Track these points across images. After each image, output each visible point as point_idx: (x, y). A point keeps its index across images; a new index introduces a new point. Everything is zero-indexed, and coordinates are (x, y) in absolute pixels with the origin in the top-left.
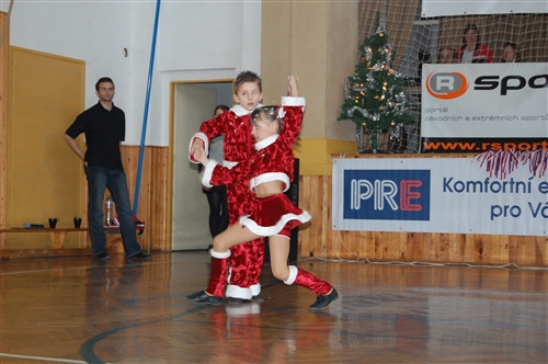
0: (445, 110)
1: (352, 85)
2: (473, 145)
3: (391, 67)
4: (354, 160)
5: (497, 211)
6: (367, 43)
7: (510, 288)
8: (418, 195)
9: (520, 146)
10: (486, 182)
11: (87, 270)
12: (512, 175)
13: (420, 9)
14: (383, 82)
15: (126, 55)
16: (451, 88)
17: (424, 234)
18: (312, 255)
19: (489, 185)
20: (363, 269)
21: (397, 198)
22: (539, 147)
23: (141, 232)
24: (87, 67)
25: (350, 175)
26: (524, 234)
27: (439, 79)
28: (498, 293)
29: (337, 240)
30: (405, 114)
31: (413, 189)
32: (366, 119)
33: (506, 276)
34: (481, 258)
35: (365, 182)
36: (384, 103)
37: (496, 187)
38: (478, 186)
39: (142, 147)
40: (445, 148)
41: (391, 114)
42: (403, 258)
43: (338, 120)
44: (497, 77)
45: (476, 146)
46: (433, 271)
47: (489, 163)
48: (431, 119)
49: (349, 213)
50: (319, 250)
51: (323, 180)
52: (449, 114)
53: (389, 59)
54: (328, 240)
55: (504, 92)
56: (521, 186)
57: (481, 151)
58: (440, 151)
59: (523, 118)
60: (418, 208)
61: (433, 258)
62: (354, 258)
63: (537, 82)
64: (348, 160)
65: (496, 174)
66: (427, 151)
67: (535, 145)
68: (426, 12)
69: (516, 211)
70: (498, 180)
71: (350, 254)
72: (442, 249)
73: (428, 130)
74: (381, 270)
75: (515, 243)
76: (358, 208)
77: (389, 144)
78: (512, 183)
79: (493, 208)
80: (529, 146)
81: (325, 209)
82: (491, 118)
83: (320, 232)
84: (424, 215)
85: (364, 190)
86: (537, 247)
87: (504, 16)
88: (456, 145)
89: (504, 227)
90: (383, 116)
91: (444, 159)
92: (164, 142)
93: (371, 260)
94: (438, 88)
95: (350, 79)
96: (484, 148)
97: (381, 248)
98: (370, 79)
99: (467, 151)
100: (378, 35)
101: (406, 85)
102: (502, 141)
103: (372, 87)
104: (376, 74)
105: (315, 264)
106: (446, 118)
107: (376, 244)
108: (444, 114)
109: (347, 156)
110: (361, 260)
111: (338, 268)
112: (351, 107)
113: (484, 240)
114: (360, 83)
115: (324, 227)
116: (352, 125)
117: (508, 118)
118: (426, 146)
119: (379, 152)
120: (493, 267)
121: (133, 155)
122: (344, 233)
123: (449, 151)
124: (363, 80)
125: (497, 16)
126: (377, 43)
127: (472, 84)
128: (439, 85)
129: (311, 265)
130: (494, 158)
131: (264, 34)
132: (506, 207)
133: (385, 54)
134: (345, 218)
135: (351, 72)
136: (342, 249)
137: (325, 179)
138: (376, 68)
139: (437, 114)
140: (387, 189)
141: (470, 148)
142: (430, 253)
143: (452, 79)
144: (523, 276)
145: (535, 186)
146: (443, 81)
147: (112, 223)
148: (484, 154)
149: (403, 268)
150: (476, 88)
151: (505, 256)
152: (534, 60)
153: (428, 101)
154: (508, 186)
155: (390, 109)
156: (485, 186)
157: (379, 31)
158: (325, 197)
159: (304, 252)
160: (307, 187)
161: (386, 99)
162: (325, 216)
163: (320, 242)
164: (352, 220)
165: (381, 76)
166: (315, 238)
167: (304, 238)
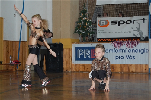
0: (103, 30)
1: (77, 24)
2: (111, 40)
3: (88, 19)
4: (78, 44)
5: (117, 58)
6: (82, 12)
7: (121, 79)
9: (123, 40)
10: (114, 50)
11: (5, 76)
12: (121, 48)
13: (96, 3)
14: (86, 23)
15: (15, 16)
16: (105, 24)
18: (67, 70)
19: (115, 51)
20: (81, 74)
21: (90, 55)
22: (129, 40)
23: (20, 65)
24: (4, 19)
25: (77, 48)
26: (125, 64)
27: (101, 22)
28: (118, 80)
29: (74, 67)
30: (92, 32)
31: (94, 52)
32: (81, 33)
33: (120, 75)
34: (113, 70)
35: (81, 50)
37: (117, 51)
38: (112, 51)
39: (20, 41)
40: (103, 41)
41: (88, 32)
43: (74, 33)
44: (117, 21)
45: (112, 40)
47: (115, 44)
48: (99, 33)
50: (69, 69)
51: (70, 50)
52: (104, 31)
53: (87, 16)
54: (71, 66)
55: (119, 25)
56: (124, 51)
57: (113, 41)
59: (124, 32)
62: (79, 71)
63: (128, 22)
64: (77, 44)
65: (117, 47)
66: (98, 42)
67: (128, 39)
68: (98, 3)
69: (122, 58)
70: (117, 49)
71: (77, 70)
73: (99, 36)
74: (86, 74)
75: (122, 66)
76: (79, 57)
77: (88, 40)
78: (121, 50)
79: (116, 57)
80: (126, 40)
81: (70, 58)
82: (116, 32)
83: (69, 64)
85: (81, 52)
86: (128, 67)
87: (119, 4)
88: (106, 40)
89: (119, 62)
90: (86, 32)
92: (26, 40)
93: (83, 72)
94: (101, 24)
95: (77, 22)
96: (114, 40)
97: (86, 68)
98: (82, 22)
99: (109, 41)
100: (84, 10)
101: (92, 23)
102: (119, 38)
103: (83, 24)
105: (68, 74)
106: (104, 32)
107: (85, 67)
108: (103, 31)
109: (76, 43)
110: (80, 72)
111: (74, 74)
112: (77, 30)
113: (114, 65)
114: (79, 23)
115: (70, 63)
116: (78, 35)
117: (120, 32)
118: (98, 40)
119: (85, 42)
120: (117, 73)
121: (17, 44)
122: (76, 64)
123: (104, 41)
124: (81, 23)
125: (117, 4)
127: (110, 23)
128: (101, 23)
129: (67, 73)
130: (116, 43)
131: (53, 10)
132: (120, 57)
133: (87, 15)
134: (76, 60)
135: (77, 20)
136: (75, 69)
137: (70, 49)
138: (84, 19)
139: (101, 31)
140: (87, 52)
141: (110, 40)
143: (105, 22)
144: (125, 75)
145: (127, 51)
146: (102, 22)
147: (12, 63)
148: (113, 42)
150: (111, 24)
152: (126, 16)
153: (98, 28)
154: (120, 51)
155: (88, 30)
156: (114, 51)
157: (85, 9)
158: (70, 55)
159: (65, 70)
160: (66, 52)
161: (87, 27)
162: (70, 60)
163: (69, 67)
164: (78, 61)
165: (85, 21)
166: (68, 66)
167: (65, 66)
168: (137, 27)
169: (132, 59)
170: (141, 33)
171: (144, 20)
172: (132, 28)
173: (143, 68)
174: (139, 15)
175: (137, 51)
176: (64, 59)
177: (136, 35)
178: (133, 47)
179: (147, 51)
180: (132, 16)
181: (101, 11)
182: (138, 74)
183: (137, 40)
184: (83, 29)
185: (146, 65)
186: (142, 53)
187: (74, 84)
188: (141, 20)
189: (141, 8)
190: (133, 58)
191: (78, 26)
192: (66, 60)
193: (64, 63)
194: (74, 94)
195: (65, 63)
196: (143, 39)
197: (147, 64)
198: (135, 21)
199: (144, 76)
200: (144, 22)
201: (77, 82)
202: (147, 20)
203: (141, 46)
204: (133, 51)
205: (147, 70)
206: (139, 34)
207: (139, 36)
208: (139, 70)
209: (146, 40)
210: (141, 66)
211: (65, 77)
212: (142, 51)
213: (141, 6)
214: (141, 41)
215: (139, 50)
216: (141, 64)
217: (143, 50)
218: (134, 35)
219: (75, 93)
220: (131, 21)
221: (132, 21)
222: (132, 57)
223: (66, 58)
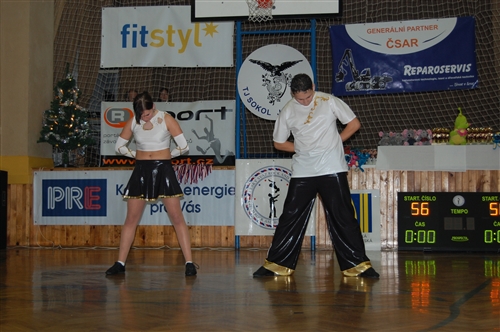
1: (48, 116)
3: (78, 103)
4: (50, 172)
5: (155, 208)
6: (60, 85)
7: (165, 264)
8: (98, 198)
13: (99, 62)
14: (71, 114)
16: (122, 119)
17: (103, 226)
18: (18, 244)
20: (58, 254)
21: (82, 200)
22: (186, 162)
25: (46, 184)
27: (114, 113)
28: (157, 267)
29: (37, 233)
30: (88, 139)
31: (94, 193)
32: (58, 142)
33: (162, 255)
34: (144, 242)
35: (59, 189)
36: (72, 129)
40: (119, 163)
41: (77, 139)
42: (87, 245)
43: (38, 142)
46: (109, 253)
48: (108, 142)
49: (46, 212)
50: (24, 240)
53: (76, 97)
54: (31, 232)
58: (115, 166)
60: (98, 207)
61: (109, 244)
62: (51, 245)
63: (183, 116)
64: (45, 172)
66: (106, 166)
67: (182, 161)
68: (105, 62)
71: (47, 243)
72: (116, 237)
73: (105, 151)
74: (71, 254)
75: (168, 231)
76: (53, 208)
79: (152, 206)
80: (178, 162)
81: (28, 209)
83: (24, 227)
84: (102, 212)
85: (57, 194)
87: (160, 68)
88: (126, 160)
89: (160, 220)
90: (71, 140)
91: (117, 172)
93: (63, 247)
94: (113, 119)
95: (47, 112)
97: (71, 237)
98: (62, 112)
100: (68, 80)
101: (89, 117)
103: (63, 118)
104: (65, 108)
105: (21, 252)
107: (67, 234)
109: (45, 170)
110: (55, 246)
111: (38, 253)
112: (47, 133)
113: (146, 229)
114: (54, 115)
115: (27, 222)
116: (49, 146)
118: (105, 162)
119: (69, 166)
120: (153, 249)
122: (43, 227)
123: (121, 165)
124: (58, 114)
125: (155, 68)
126: (68, 85)
128: (114, 117)
129: (18, 252)
133: (73, 94)
134: (43, 215)
135: (48, 107)
136: (42, 240)
137: (28, 186)
138: (66, 104)
139: (112, 139)
140: (75, 194)
142: (107, 240)
143: (123, 113)
144: (174, 255)
146: (116, 114)
149: (87, 251)
151: (161, 241)
152: (180, 101)
153: (105, 129)
155: (77, 134)
157: (68, 77)
158: (28, 200)
159: (12, 242)
160: (14, 192)
161: (74, 127)
162: (28, 214)
163: (24, 234)
164: (49, 218)
165: (70, 110)
166: (21, 232)
167: (12, 231)
168: (206, 130)
169: (193, 211)
170: (216, 146)
171: (223, 110)
172: (194, 132)
173: (220, 235)
174: (210, 99)
175: (205, 191)
176: (10, 212)
177: (204, 150)
178: (196, 182)
179: (230, 191)
180: (195, 100)
181: (112, 85)
182: (207, 249)
183: (206, 162)
184: (64, 132)
185: (229, 227)
186: (219, 196)
187: (37, 280)
188: (216, 111)
189: (216, 80)
190: (197, 209)
191: (49, 123)
192: (15, 215)
193: (8, 222)
194: (37, 306)
195: (11, 223)
196: (221, 161)
197: (232, 224)
198: (201, 114)
199: (223, 255)
200: (223, 117)
201: (44, 276)
202: (231, 110)
203: (217, 177)
204: (196, 190)
205: (232, 241)
206: (213, 146)
207: (211, 152)
208: (210, 241)
209: (230, 162)
210: (217, 229)
211: (13, 262)
212: (219, 191)
213: (217, 74)
214: (216, 164)
215: (212, 188)
216: (217, 224)
217: (222, 189)
218: (199, 149)
219: (41, 303)
220: (191, 113)
221: (195, 113)
222: (193, 206)
223: (15, 209)
